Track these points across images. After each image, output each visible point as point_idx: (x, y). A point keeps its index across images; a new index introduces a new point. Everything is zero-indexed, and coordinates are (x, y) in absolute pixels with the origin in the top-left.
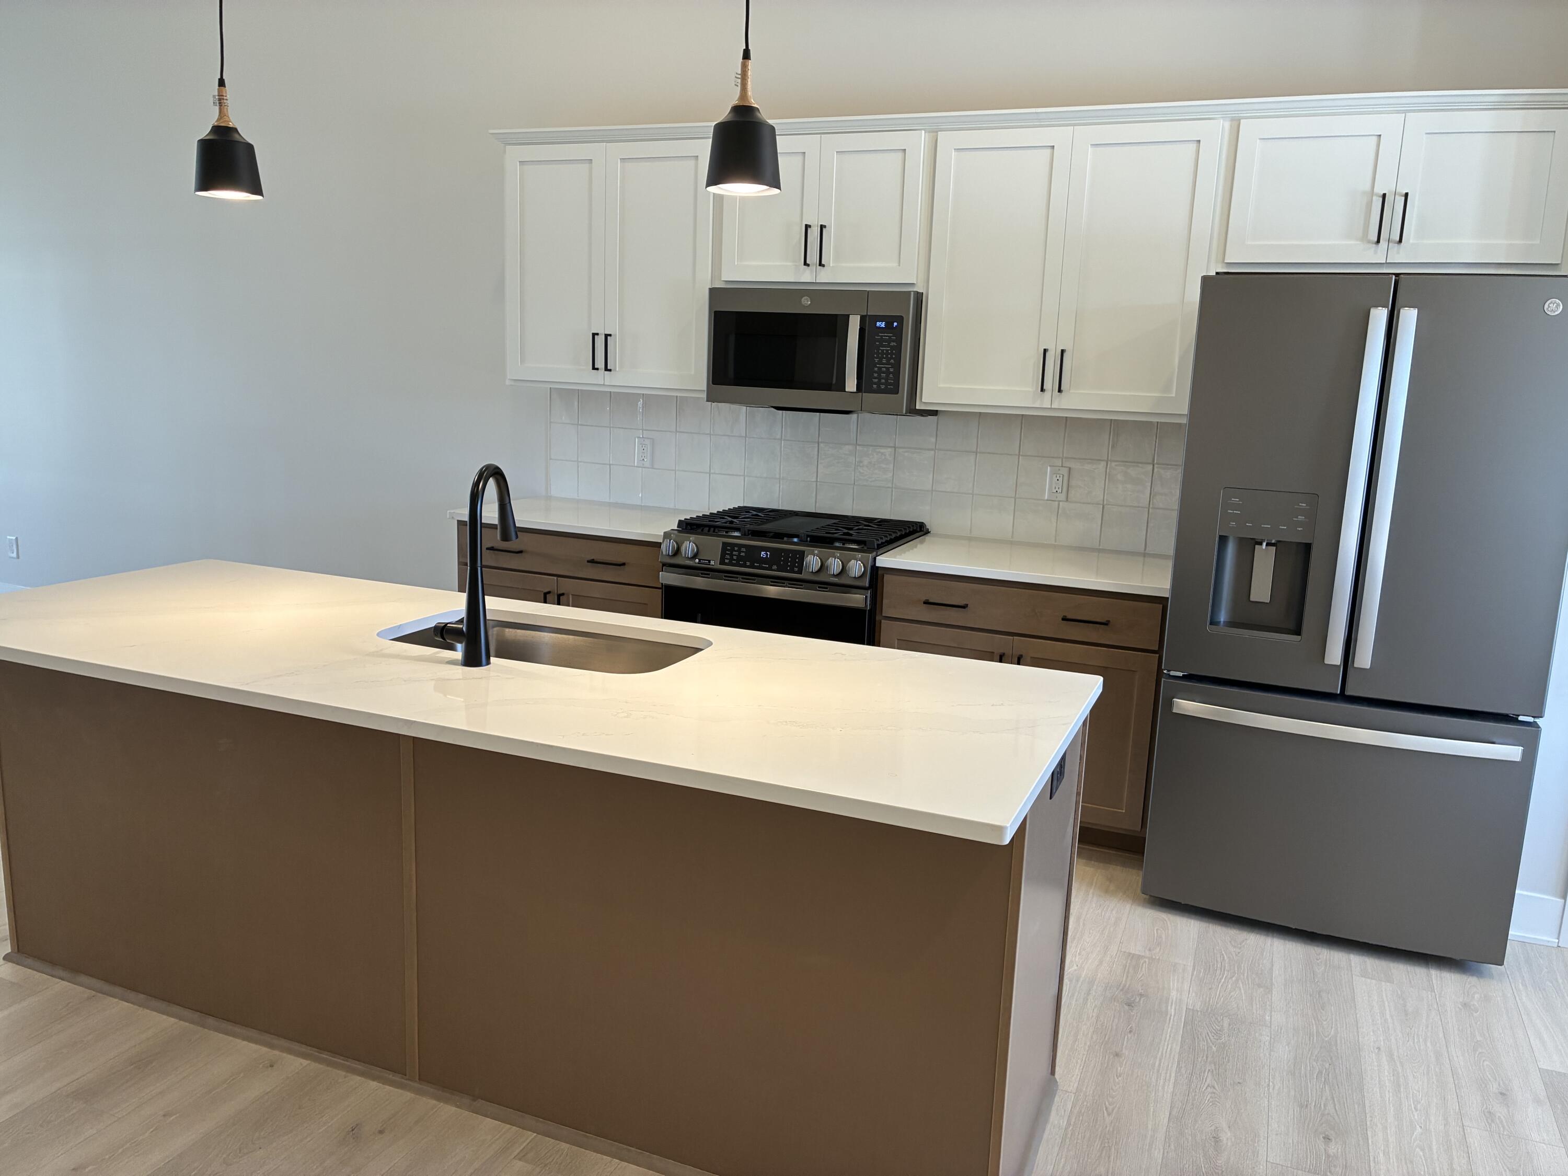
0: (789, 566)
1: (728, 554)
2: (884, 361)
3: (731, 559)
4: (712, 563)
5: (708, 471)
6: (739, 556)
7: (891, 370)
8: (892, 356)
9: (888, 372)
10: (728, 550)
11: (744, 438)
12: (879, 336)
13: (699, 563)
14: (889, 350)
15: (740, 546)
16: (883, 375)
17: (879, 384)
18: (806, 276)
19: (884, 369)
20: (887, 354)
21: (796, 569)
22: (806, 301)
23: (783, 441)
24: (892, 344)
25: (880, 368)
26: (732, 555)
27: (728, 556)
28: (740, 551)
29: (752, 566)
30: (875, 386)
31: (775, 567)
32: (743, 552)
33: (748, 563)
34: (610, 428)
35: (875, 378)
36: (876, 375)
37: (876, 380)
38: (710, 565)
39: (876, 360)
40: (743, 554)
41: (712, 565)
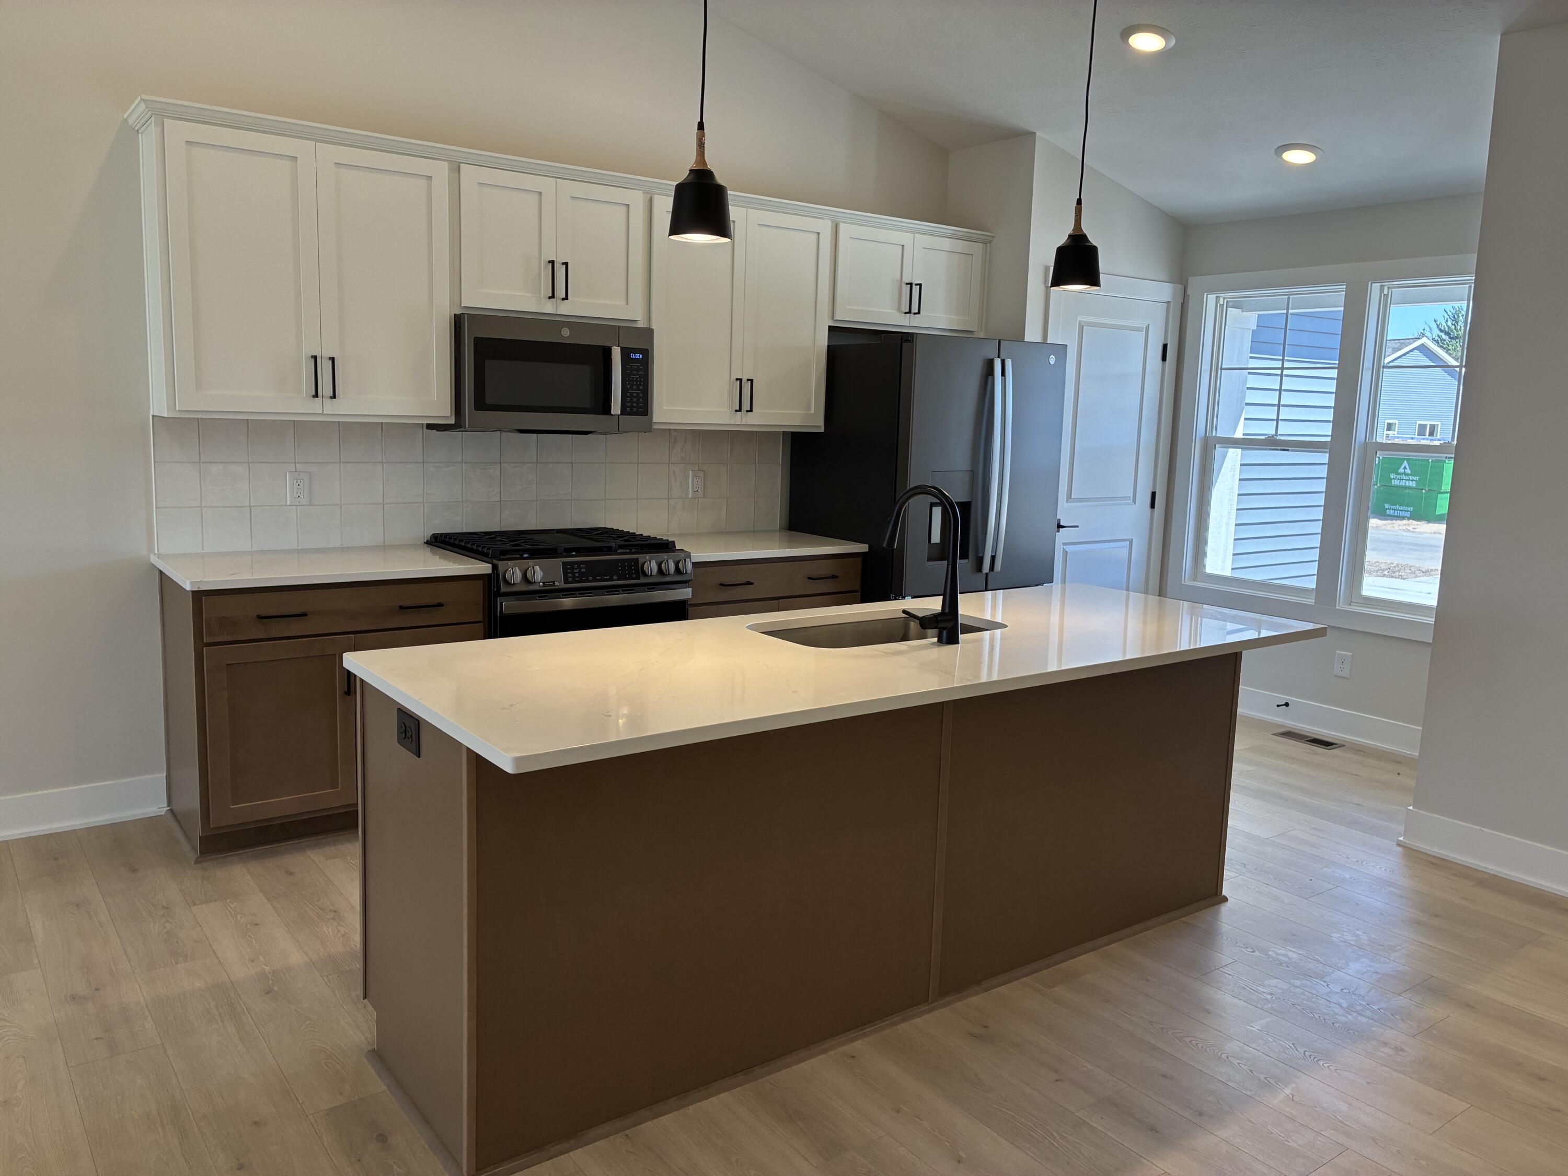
0: (627, 574)
1: (570, 573)
2: (635, 387)
3: (574, 577)
4: (557, 583)
5: (382, 502)
6: (580, 572)
7: (641, 395)
8: (640, 383)
9: (638, 397)
10: (569, 569)
11: (422, 464)
12: (629, 365)
13: (543, 586)
14: (638, 378)
15: (579, 563)
16: (635, 399)
17: (632, 407)
18: (549, 308)
19: (635, 394)
20: (637, 381)
21: (634, 576)
22: (566, 332)
23: (464, 464)
24: (640, 373)
25: (632, 393)
26: (574, 573)
27: (570, 575)
28: (580, 568)
29: (595, 580)
30: (628, 409)
31: (615, 577)
32: (583, 568)
33: (591, 578)
34: (249, 463)
35: (629, 402)
36: (629, 399)
37: (629, 404)
38: (555, 586)
39: (629, 386)
40: (583, 570)
41: (557, 586)
